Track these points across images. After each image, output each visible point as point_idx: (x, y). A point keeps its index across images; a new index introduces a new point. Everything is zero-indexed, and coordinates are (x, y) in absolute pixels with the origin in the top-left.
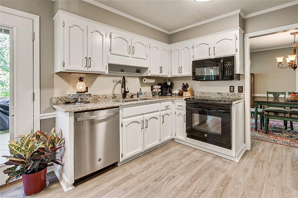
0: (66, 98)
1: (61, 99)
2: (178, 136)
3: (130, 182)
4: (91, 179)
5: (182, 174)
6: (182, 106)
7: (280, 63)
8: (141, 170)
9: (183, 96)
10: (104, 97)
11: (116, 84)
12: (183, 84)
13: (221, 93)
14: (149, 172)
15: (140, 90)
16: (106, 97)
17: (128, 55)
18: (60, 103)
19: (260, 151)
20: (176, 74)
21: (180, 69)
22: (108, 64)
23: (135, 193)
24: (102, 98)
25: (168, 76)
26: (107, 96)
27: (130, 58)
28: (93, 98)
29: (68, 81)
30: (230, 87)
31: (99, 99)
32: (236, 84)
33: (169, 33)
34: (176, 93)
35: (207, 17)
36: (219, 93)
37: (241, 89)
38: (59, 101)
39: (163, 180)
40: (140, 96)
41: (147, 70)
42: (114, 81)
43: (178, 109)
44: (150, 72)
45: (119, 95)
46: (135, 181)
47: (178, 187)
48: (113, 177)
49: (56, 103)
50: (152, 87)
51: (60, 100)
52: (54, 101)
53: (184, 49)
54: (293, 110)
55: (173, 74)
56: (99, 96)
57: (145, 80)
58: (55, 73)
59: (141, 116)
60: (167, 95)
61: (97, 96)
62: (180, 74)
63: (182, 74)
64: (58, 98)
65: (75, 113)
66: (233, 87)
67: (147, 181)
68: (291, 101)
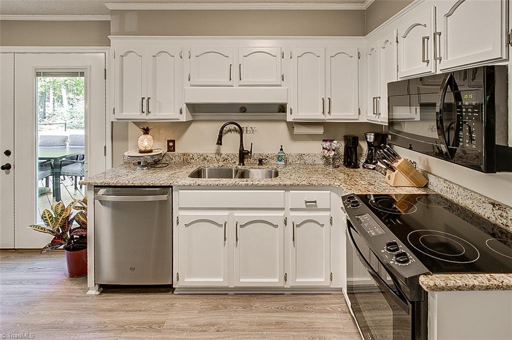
4: (125, 293)
10: (202, 157)
15: (281, 150)
16: (206, 159)
17: (230, 83)
21: (376, 104)
24: (198, 160)
25: (357, 119)
26: (207, 157)
27: (236, 87)
28: (182, 159)
31: (192, 161)
44: (291, 114)
45: (232, 157)
56: (191, 155)
57: (294, 129)
59: (226, 213)
61: (189, 155)
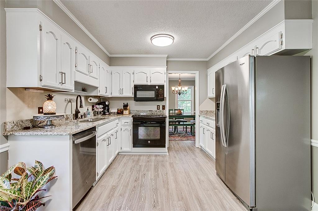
0: (22, 121)
1: (17, 124)
2: (124, 149)
3: (119, 190)
5: (148, 171)
6: (128, 122)
7: (173, 91)
8: (117, 180)
9: (123, 114)
11: (68, 104)
12: (124, 104)
13: (151, 111)
14: (125, 179)
15: (88, 110)
17: (88, 73)
18: (16, 129)
19: (173, 146)
20: (116, 94)
21: (121, 91)
22: (75, 81)
23: (131, 193)
25: (108, 96)
29: (23, 99)
30: (158, 106)
32: (161, 104)
33: (110, 56)
34: (114, 112)
35: (147, 53)
36: (150, 111)
37: (164, 107)
38: (15, 127)
39: (140, 179)
40: (89, 116)
41: (97, 90)
42: (65, 100)
43: (124, 125)
44: (99, 92)
45: (71, 116)
46: (122, 188)
47: (153, 177)
48: (100, 194)
49: (11, 130)
50: (93, 106)
51: (15, 125)
52: (9, 127)
53: (126, 73)
54: (177, 120)
55: (114, 94)
57: (91, 100)
58: (8, 88)
59: (106, 135)
60: (106, 114)
62: (121, 95)
63: (123, 95)
64: (13, 123)
65: (73, 135)
66: (159, 106)
67: (130, 184)
68: (179, 114)
